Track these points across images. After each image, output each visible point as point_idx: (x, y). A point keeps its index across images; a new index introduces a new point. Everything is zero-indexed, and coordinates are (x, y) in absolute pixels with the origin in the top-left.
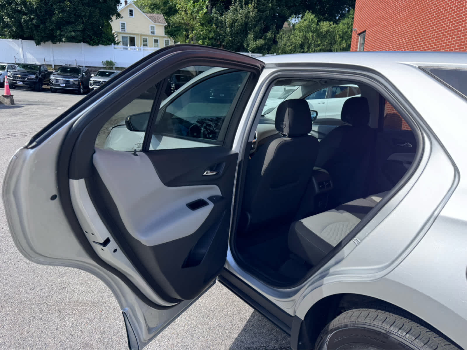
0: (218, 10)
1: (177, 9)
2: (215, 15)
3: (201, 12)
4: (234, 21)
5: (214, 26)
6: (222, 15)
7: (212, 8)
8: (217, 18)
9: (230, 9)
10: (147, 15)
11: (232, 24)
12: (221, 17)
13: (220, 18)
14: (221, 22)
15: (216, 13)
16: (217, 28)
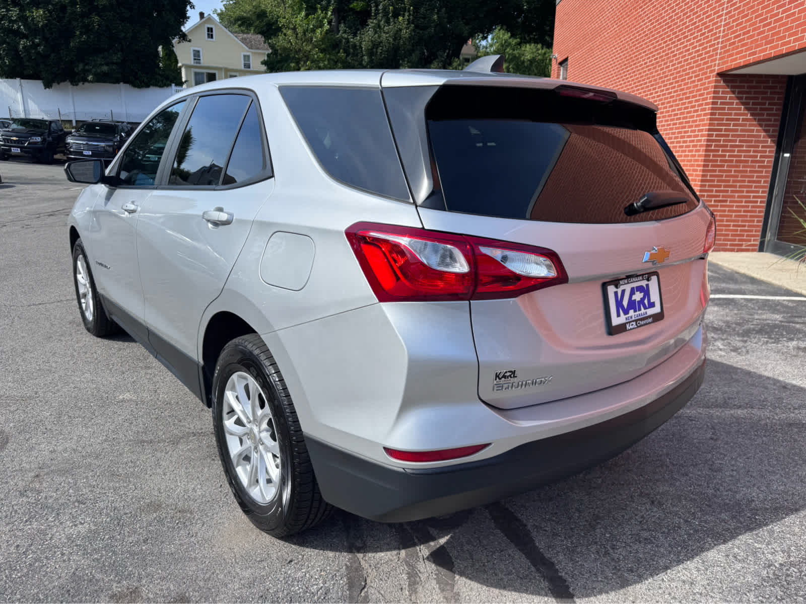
0: (350, 28)
1: (280, 26)
2: (343, 35)
3: (319, 31)
4: (375, 45)
5: (342, 54)
6: (355, 35)
7: (340, 23)
8: (348, 41)
9: (368, 25)
10: (236, 37)
11: (372, 49)
12: (353, 38)
13: (352, 40)
14: (354, 46)
15: (345, 32)
16: (347, 56)
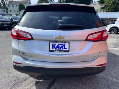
5: (116, 5)
